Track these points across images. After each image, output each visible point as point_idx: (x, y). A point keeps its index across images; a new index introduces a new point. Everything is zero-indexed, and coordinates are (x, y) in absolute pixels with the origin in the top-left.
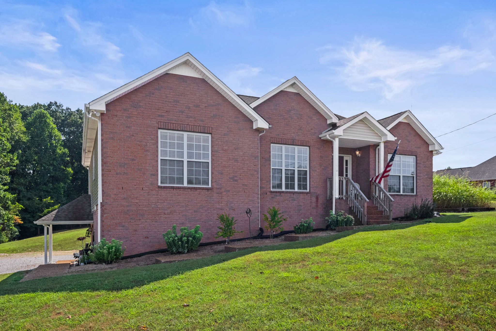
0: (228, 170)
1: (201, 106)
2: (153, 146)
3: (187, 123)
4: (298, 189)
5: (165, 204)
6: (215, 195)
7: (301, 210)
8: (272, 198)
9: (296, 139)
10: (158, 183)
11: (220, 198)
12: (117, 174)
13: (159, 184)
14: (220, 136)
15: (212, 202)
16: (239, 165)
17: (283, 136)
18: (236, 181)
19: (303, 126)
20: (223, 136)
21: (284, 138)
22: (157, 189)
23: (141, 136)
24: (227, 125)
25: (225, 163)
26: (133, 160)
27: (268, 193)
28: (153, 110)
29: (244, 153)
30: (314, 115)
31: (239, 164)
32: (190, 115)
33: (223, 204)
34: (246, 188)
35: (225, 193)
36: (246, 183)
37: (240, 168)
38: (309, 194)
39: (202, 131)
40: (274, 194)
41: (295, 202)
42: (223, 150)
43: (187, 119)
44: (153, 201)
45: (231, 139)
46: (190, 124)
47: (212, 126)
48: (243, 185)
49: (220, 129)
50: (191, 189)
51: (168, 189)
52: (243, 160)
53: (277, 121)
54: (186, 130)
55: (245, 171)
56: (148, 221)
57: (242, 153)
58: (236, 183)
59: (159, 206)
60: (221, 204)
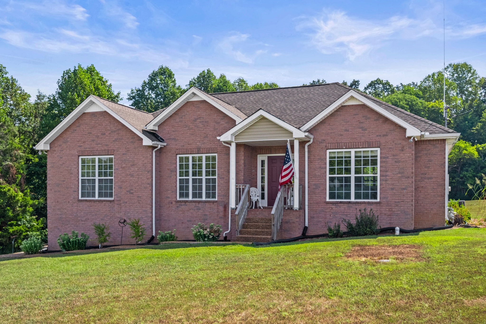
0: (126, 184)
1: (106, 134)
2: (75, 170)
3: (96, 149)
4: (206, 198)
5: (82, 213)
6: (116, 206)
7: (207, 219)
8: (177, 207)
9: (202, 147)
10: (78, 198)
11: (120, 208)
12: (55, 192)
13: (80, 198)
14: (119, 156)
15: (114, 212)
16: (135, 180)
17: (188, 146)
18: (132, 193)
19: (210, 133)
20: (122, 156)
21: (189, 148)
22: (77, 202)
23: (68, 163)
24: (125, 146)
25: (123, 179)
26: (64, 181)
27: (174, 203)
28: (75, 143)
29: (138, 168)
30: (222, 119)
31: (134, 178)
32: (98, 142)
33: (122, 214)
34: (141, 199)
35: (123, 204)
36: (140, 195)
37: (135, 182)
38: (216, 203)
39: (106, 154)
40: (179, 203)
41: (200, 211)
42: (122, 168)
43: (97, 145)
44: (75, 211)
45: (128, 157)
46: (98, 149)
47: (114, 149)
48: (138, 197)
49: (120, 150)
50: (99, 201)
51: (84, 202)
52: (138, 175)
53: (183, 133)
54: (96, 154)
55: (140, 184)
56: (72, 225)
57: (137, 169)
58: (132, 195)
59: (79, 215)
60: (120, 214)
